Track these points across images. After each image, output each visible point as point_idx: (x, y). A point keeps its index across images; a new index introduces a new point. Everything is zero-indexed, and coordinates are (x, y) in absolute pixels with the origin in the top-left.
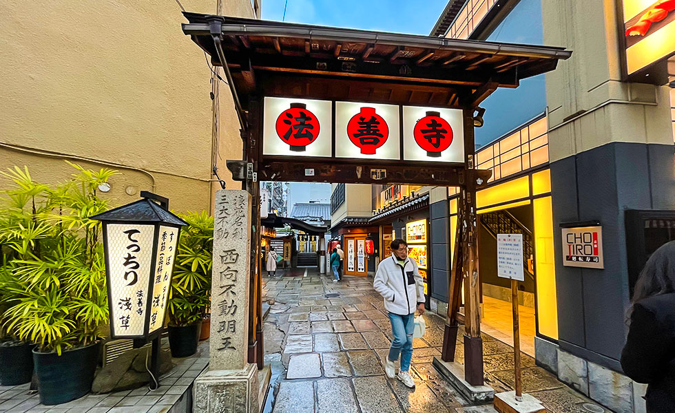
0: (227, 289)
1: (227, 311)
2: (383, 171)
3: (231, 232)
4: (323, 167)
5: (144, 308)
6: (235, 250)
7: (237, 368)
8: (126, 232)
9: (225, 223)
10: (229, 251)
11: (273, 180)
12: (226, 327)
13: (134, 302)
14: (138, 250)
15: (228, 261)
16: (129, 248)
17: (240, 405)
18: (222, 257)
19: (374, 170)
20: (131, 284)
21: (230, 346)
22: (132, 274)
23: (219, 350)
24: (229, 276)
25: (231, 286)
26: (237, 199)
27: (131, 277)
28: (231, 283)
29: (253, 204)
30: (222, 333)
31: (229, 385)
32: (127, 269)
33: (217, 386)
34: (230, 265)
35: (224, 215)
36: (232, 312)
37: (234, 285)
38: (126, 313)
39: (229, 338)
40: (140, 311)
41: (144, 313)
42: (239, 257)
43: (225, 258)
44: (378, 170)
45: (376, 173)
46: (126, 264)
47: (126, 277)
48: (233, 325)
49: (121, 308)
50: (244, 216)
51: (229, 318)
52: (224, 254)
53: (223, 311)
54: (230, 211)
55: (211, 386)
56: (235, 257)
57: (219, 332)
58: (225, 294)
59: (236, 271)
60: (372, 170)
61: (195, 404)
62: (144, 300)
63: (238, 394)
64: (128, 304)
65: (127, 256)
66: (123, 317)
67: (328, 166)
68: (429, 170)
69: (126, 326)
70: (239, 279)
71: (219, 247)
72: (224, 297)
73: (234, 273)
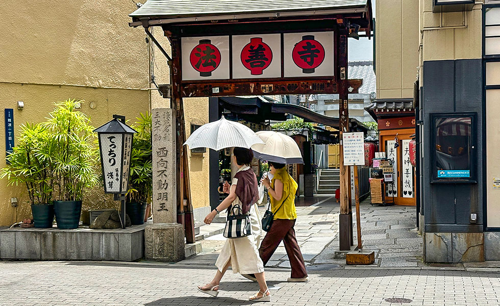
0: (162, 173)
1: (162, 186)
2: (270, 85)
3: (163, 136)
4: (225, 85)
5: (119, 178)
6: (165, 148)
7: (169, 222)
8: (109, 138)
9: (158, 130)
10: (162, 149)
11: (191, 97)
12: (162, 197)
13: (114, 174)
14: (115, 147)
15: (162, 155)
16: (110, 146)
17: (171, 241)
18: (158, 152)
19: (264, 86)
20: (112, 165)
21: (165, 208)
22: (113, 160)
23: (158, 211)
24: (162, 165)
25: (163, 171)
26: (165, 114)
27: (112, 161)
28: (164, 169)
29: (177, 116)
30: (160, 200)
31: (164, 230)
32: (110, 157)
33: (158, 229)
34: (163, 158)
35: (158, 125)
36: (165, 187)
37: (165, 171)
38: (111, 180)
39: (164, 204)
40: (117, 179)
41: (119, 180)
42: (168, 153)
43: (159, 153)
44: (267, 85)
45: (265, 88)
46: (109, 155)
47: (110, 161)
48: (166, 196)
49: (109, 177)
50: (170, 126)
51: (163, 191)
52: (159, 151)
53: (160, 187)
54: (162, 122)
55: (154, 230)
56: (165, 152)
57: (158, 199)
58: (161, 176)
59: (167, 162)
60: (262, 86)
61: (146, 239)
62: (119, 174)
63: (169, 235)
64: (112, 176)
65: (110, 150)
66: (110, 182)
67: (229, 85)
68: (307, 83)
69: (112, 187)
70: (168, 167)
71: (156, 146)
72: (160, 178)
73: (165, 162)
